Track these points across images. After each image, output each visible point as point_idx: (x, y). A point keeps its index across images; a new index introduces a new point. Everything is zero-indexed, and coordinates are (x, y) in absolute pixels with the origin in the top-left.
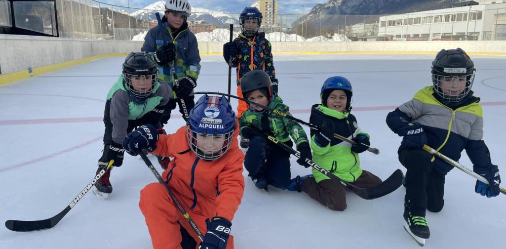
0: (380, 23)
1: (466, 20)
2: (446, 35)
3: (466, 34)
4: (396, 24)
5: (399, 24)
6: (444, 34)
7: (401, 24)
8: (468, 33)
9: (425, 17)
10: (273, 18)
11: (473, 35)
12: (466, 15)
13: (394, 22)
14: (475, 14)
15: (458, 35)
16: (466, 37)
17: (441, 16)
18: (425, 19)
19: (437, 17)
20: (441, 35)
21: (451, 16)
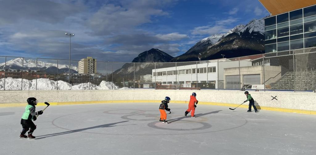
0: (153, 74)
1: (206, 72)
2: (194, 82)
3: (207, 82)
4: (163, 74)
5: (164, 74)
6: (193, 82)
7: (166, 75)
8: (208, 81)
9: (180, 70)
10: (94, 70)
11: (212, 83)
12: (205, 68)
13: (161, 73)
14: (211, 68)
15: (202, 82)
16: (207, 84)
17: (190, 69)
18: (180, 71)
19: (187, 70)
20: (191, 82)
21: (196, 70)
